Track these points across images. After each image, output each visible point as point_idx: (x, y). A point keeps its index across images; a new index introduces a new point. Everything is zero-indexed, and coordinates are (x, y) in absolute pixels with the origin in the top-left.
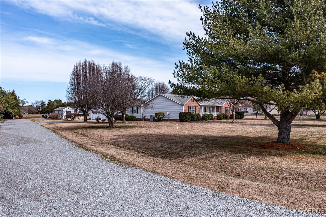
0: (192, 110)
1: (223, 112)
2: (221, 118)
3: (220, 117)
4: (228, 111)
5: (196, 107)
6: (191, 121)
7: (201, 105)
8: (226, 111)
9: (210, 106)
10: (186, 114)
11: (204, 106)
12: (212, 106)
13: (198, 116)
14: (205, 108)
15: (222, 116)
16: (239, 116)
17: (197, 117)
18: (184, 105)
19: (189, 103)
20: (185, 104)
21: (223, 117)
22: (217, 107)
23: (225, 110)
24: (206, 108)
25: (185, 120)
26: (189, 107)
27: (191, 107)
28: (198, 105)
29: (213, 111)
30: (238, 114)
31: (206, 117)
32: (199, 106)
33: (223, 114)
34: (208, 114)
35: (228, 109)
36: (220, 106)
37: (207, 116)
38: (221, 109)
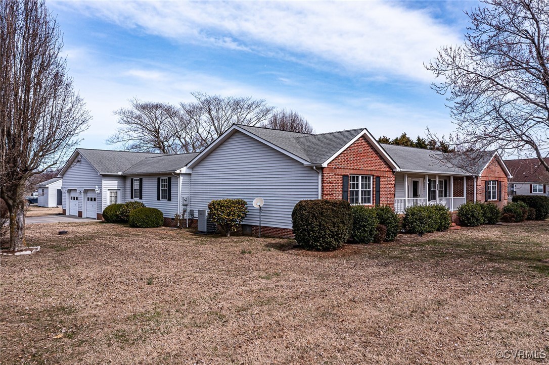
0: (360, 189)
1: (479, 196)
2: (477, 220)
3: (473, 216)
4: (494, 193)
5: (379, 177)
6: (351, 242)
7: (398, 169)
8: (487, 195)
9: (434, 176)
10: (322, 213)
11: (410, 175)
12: (440, 176)
13: (385, 216)
14: (415, 184)
15: (479, 212)
16: (534, 210)
17: (383, 221)
18: (322, 168)
19: (347, 161)
20: (325, 165)
21: (484, 215)
22: (458, 180)
23: (486, 191)
24: (420, 185)
25: (316, 239)
26: (345, 177)
27: (355, 178)
28: (386, 168)
29: (444, 193)
30: (530, 206)
31: (421, 219)
32: (390, 174)
33: (482, 206)
34: (427, 208)
35: (494, 188)
36: (468, 178)
37: (425, 214)
38: (471, 186)
